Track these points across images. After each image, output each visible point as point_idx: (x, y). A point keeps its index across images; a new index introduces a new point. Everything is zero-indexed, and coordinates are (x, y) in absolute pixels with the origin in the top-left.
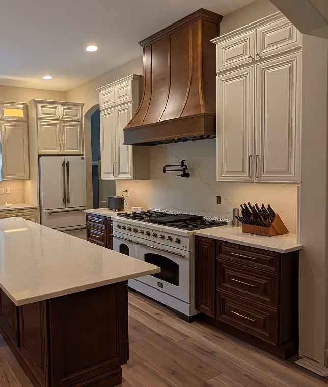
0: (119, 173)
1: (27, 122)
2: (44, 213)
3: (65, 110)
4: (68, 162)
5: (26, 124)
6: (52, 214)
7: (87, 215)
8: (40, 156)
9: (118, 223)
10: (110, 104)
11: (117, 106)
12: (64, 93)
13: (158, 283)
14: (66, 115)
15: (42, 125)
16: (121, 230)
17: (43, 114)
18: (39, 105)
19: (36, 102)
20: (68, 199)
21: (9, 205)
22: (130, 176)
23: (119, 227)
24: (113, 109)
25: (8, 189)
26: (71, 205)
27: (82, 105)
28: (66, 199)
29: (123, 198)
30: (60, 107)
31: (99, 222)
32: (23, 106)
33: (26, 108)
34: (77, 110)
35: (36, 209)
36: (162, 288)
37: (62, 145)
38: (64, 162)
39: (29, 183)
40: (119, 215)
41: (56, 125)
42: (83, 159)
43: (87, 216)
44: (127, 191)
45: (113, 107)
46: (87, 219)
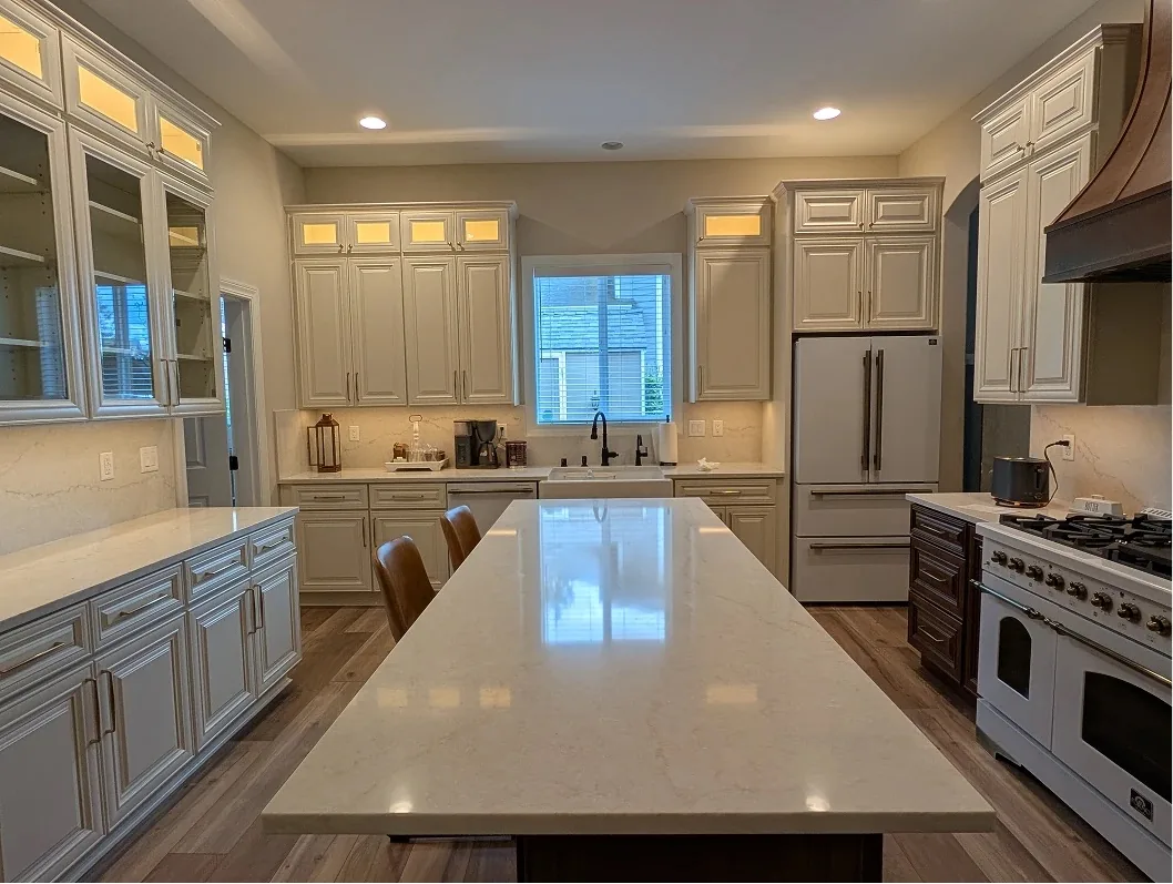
0: (1032, 381)
1: (771, 247)
2: (803, 493)
3: (881, 204)
4: (881, 352)
5: (766, 252)
6: (825, 497)
7: (916, 509)
8: (796, 336)
9: (999, 549)
10: (1012, 155)
11: (1035, 156)
12: (895, 158)
13: (1134, 794)
14: (883, 218)
15: (808, 250)
16: (1007, 572)
17: (812, 219)
18: (800, 197)
19: (793, 188)
20: (875, 457)
21: (709, 465)
22: (1069, 390)
23: (1001, 559)
24: (1022, 171)
25: (719, 424)
26: (883, 475)
27: (940, 184)
28: (870, 458)
29: (1046, 465)
30: (864, 198)
31: (946, 536)
32: (758, 206)
33: (769, 212)
34: (923, 199)
35: (779, 478)
36: (1149, 817)
37: (866, 304)
38: (869, 353)
39: (770, 408)
40: (1006, 520)
41: (850, 250)
42: (933, 342)
43: (913, 512)
44: (1066, 443)
45: (1024, 162)
46: (914, 523)
